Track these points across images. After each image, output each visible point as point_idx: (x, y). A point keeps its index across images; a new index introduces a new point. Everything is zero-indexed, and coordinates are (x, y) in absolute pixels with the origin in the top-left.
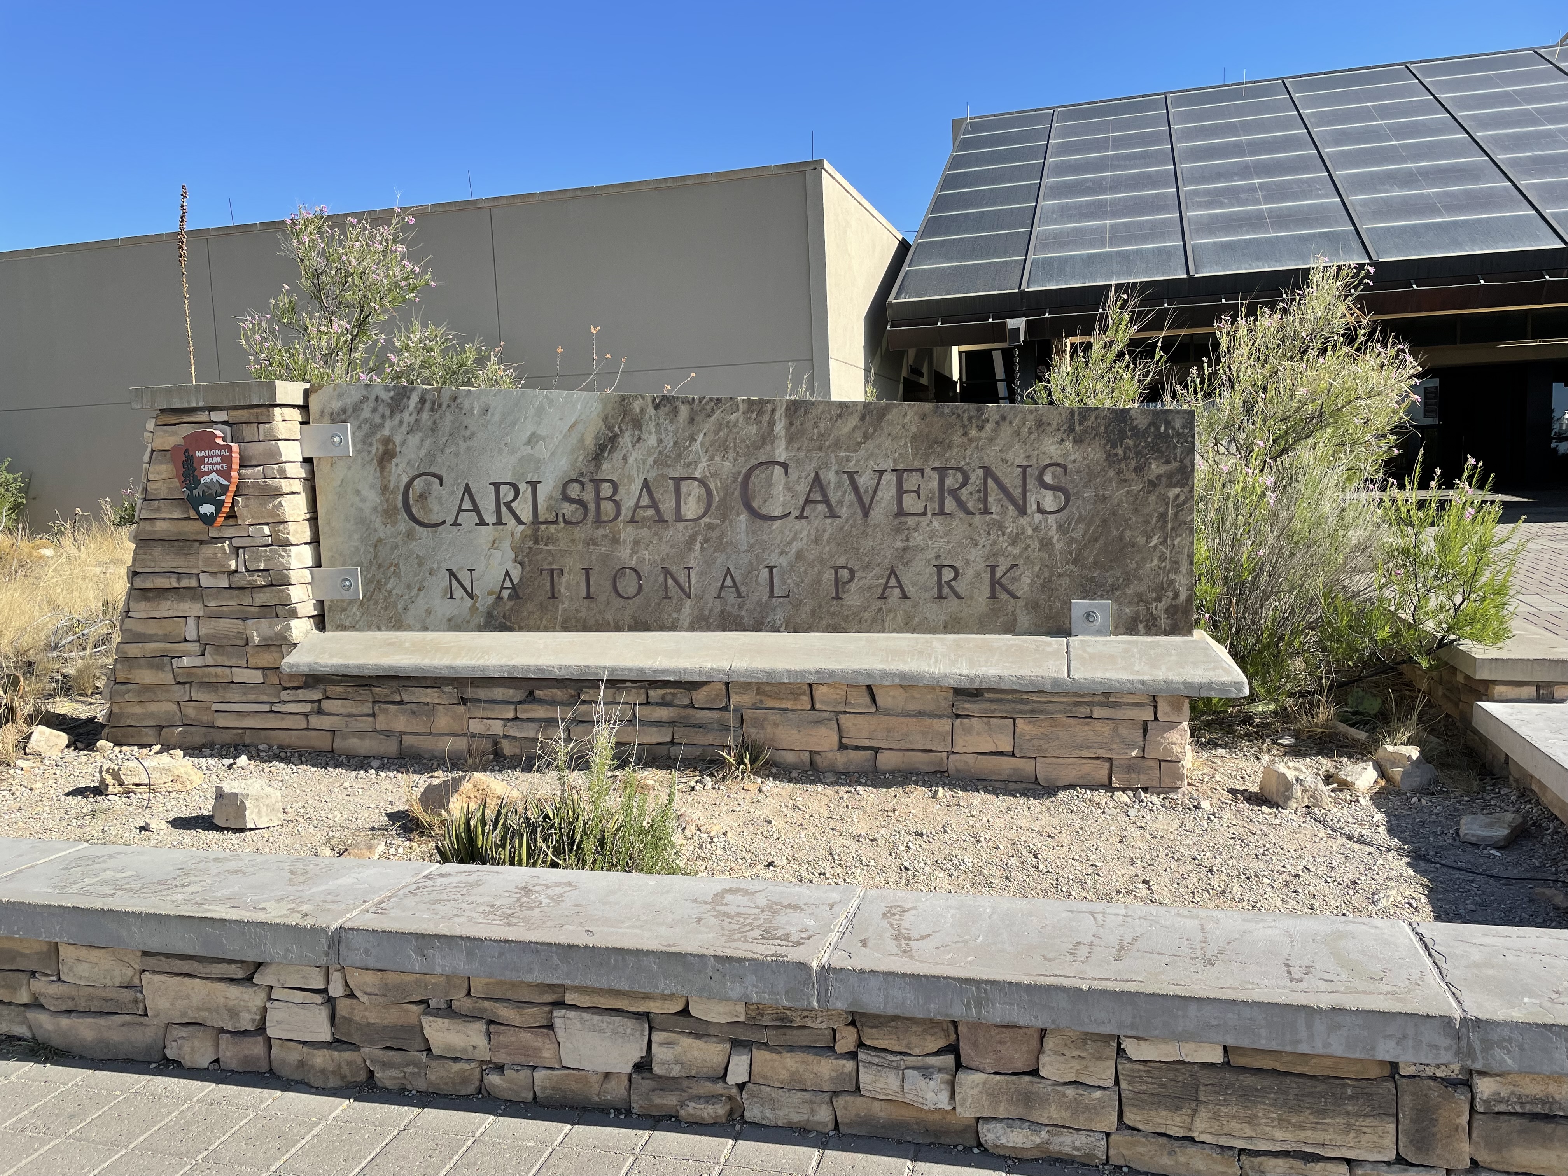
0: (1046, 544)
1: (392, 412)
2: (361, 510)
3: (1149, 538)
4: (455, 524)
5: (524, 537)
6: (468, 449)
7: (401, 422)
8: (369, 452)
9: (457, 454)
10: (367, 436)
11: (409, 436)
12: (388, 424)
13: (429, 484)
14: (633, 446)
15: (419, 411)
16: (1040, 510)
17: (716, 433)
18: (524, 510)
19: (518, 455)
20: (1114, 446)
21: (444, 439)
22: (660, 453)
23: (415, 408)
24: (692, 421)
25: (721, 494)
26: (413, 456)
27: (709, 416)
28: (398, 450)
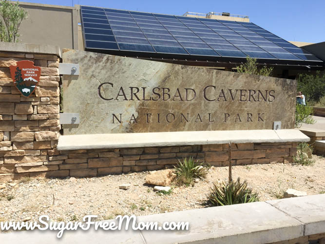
1: (96, 62)
2: (82, 94)
3: (288, 108)
4: (117, 99)
5: (140, 105)
6: (123, 76)
9: (119, 78)
10: (85, 69)
11: (102, 71)
12: (94, 65)
13: (108, 86)
14: (175, 79)
15: (106, 63)
16: (269, 101)
17: (198, 77)
18: (140, 96)
19: (140, 79)
20: (283, 87)
21: (114, 72)
25: (198, 94)
26: (103, 77)
27: (196, 73)
28: (97, 74)
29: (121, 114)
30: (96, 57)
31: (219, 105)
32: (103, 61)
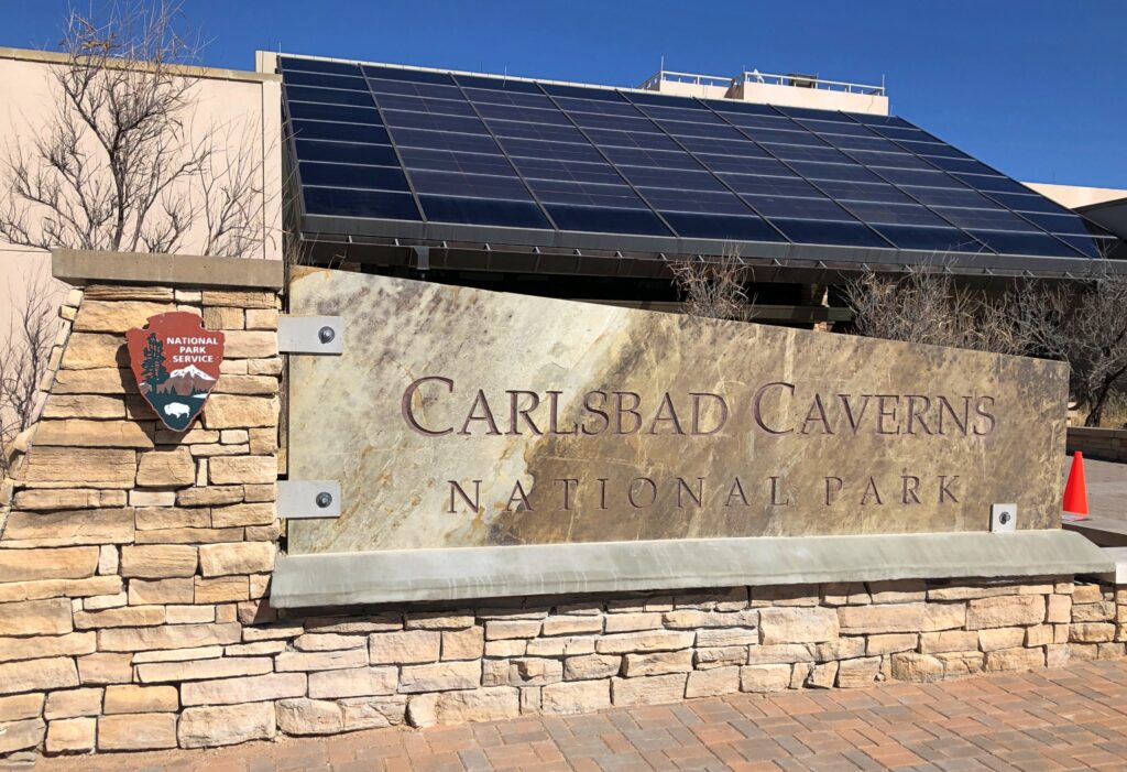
0: (977, 459)
1: (398, 308)
2: (349, 415)
3: (1040, 456)
4: (464, 432)
5: (540, 449)
6: (486, 354)
7: (408, 321)
8: (365, 351)
9: (472, 360)
10: (364, 332)
11: (418, 337)
12: (392, 320)
13: (437, 388)
14: (657, 361)
15: (432, 311)
16: (975, 432)
17: (735, 354)
18: (542, 419)
19: (541, 363)
20: (1023, 387)
21: (458, 343)
22: (683, 369)
23: (427, 307)
24: (714, 342)
25: (735, 410)
26: (420, 359)
27: (730, 339)
28: (402, 350)
29: (478, 482)
30: (399, 293)
31: (807, 449)
32: (423, 306)
